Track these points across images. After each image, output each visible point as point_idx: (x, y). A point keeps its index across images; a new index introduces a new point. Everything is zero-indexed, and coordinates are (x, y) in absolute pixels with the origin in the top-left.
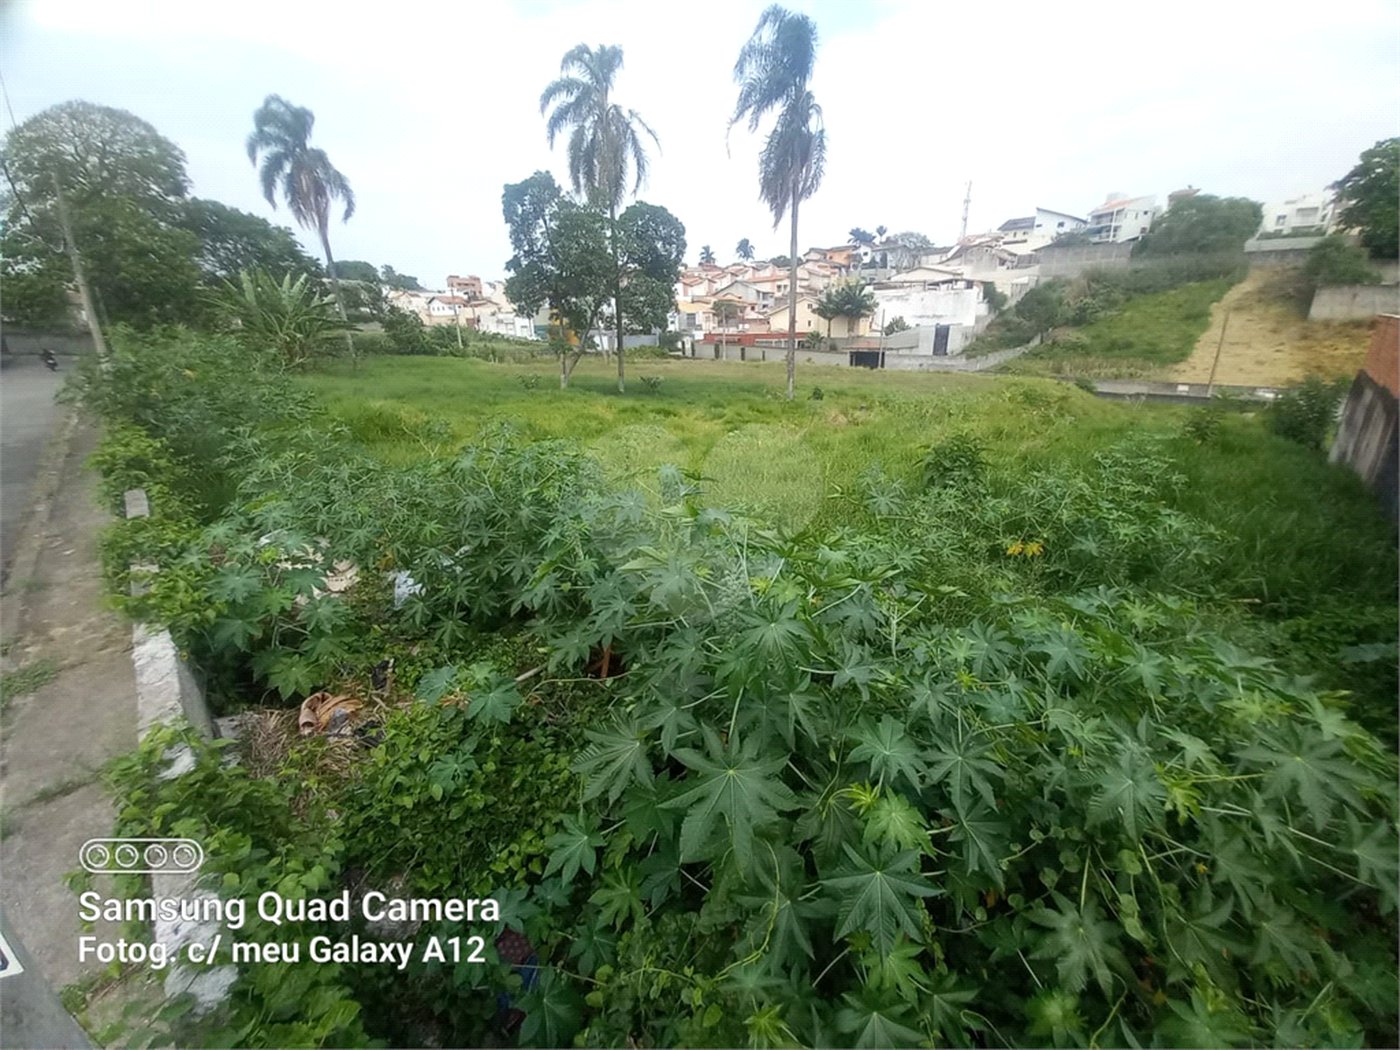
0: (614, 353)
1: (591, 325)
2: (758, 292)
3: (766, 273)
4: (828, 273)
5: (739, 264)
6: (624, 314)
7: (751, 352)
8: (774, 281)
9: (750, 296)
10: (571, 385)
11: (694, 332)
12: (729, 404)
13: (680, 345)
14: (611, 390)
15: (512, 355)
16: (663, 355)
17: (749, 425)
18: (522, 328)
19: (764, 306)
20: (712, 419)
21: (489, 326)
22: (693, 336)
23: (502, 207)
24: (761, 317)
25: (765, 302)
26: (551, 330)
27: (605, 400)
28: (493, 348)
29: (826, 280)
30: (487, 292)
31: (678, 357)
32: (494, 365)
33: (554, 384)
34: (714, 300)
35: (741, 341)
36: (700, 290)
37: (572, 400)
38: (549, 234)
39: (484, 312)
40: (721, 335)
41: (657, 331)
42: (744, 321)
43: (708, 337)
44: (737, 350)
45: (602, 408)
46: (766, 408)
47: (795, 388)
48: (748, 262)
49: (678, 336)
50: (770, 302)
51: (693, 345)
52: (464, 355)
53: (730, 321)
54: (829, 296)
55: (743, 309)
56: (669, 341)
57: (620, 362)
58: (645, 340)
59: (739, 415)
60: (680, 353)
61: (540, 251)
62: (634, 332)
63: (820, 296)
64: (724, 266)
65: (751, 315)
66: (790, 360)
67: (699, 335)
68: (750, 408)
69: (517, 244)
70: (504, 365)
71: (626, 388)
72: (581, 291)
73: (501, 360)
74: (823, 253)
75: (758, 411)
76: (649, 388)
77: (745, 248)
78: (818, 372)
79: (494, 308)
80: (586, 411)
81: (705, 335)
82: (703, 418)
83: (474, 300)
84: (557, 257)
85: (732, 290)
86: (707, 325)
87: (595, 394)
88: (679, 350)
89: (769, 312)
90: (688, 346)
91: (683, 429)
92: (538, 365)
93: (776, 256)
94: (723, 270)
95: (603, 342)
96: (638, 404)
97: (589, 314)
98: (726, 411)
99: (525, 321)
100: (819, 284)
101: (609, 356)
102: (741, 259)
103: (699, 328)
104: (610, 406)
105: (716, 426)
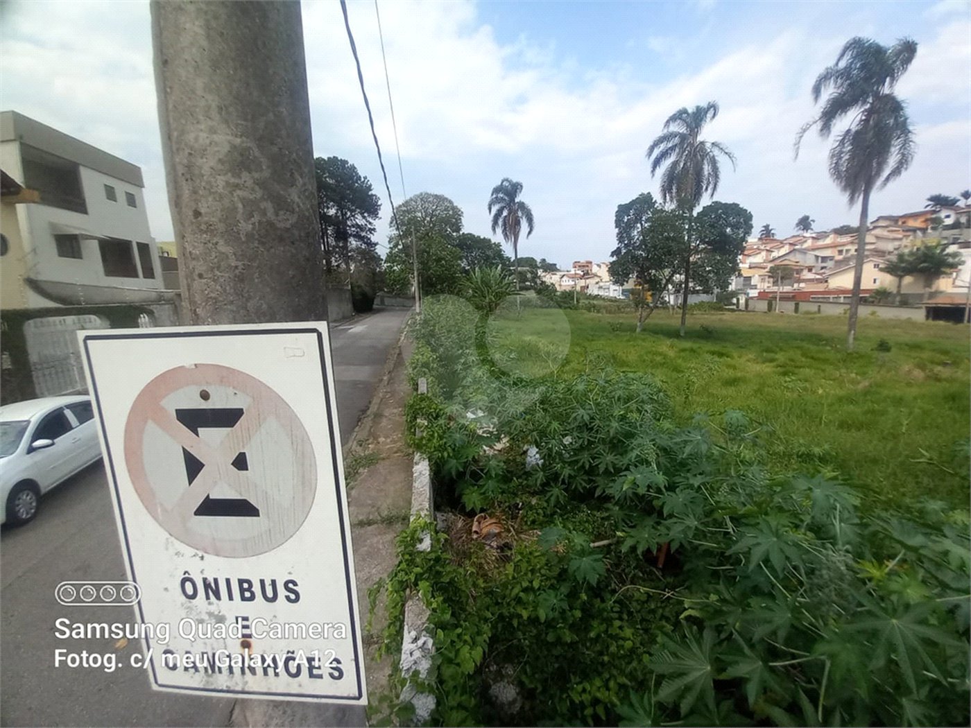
0: (678, 307)
1: (665, 288)
2: (817, 257)
3: (828, 241)
4: (900, 236)
5: (798, 236)
6: (690, 280)
7: (804, 307)
8: (835, 247)
9: (809, 260)
10: (644, 330)
11: (749, 291)
12: (781, 350)
13: (735, 301)
14: (673, 334)
15: (605, 307)
16: (721, 309)
17: (801, 370)
18: (614, 291)
19: (822, 268)
20: (764, 362)
21: (593, 290)
22: (748, 294)
23: (615, 218)
24: (818, 277)
25: (824, 265)
26: (632, 292)
27: (668, 342)
28: (594, 304)
29: (897, 243)
30: (595, 269)
31: (733, 310)
32: (594, 315)
33: (632, 329)
34: (770, 265)
35: (796, 298)
36: (758, 259)
37: (644, 340)
38: (644, 232)
39: (591, 282)
40: (776, 292)
41: (716, 291)
42: (799, 281)
43: (763, 295)
44: (790, 306)
45: (666, 347)
46: (821, 356)
47: (855, 339)
48: (807, 235)
49: (734, 294)
50: (830, 264)
51: (747, 301)
52: (576, 309)
53: (788, 281)
54: (901, 257)
55: (799, 271)
56: (726, 299)
57: (684, 314)
58: (704, 298)
59: (792, 360)
60: (735, 307)
61: (635, 243)
62: (697, 292)
63: (888, 257)
64: (781, 238)
65: (807, 275)
66: (854, 315)
67: (753, 293)
68: (803, 355)
69: (620, 239)
70: (600, 315)
71: (686, 333)
72: (660, 267)
73: (598, 312)
74: (894, 220)
75: (812, 358)
76: (706, 334)
77: (805, 223)
78: (884, 324)
79: (598, 280)
80: (654, 349)
81: (759, 293)
82: (755, 361)
83: (586, 275)
84: (646, 246)
85: (791, 257)
86: (761, 284)
87: (661, 337)
88: (734, 304)
89: (828, 272)
90: (742, 301)
91: (735, 368)
92: (621, 315)
93: (837, 226)
94: (781, 242)
95: (671, 299)
96: (695, 346)
97: (664, 281)
98: (777, 356)
99: (616, 287)
100: (890, 246)
101: (673, 309)
102: (801, 232)
103: (755, 287)
104: (672, 346)
105: (767, 368)
